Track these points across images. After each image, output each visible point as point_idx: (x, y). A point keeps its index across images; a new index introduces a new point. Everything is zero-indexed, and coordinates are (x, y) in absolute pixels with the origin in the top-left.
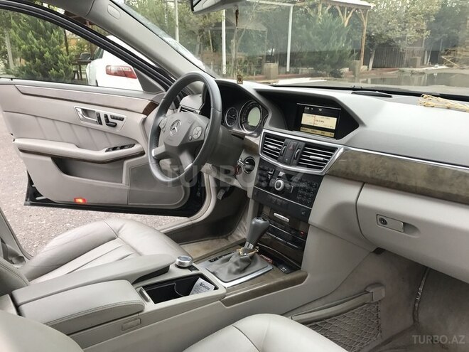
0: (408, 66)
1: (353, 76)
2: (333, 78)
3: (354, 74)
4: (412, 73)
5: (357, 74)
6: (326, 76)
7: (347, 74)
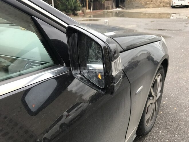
0: (106, 9)
1: (83, 14)
2: (73, 16)
3: (84, 13)
4: (108, 12)
5: (85, 13)
6: (71, 15)
7: (80, 14)
